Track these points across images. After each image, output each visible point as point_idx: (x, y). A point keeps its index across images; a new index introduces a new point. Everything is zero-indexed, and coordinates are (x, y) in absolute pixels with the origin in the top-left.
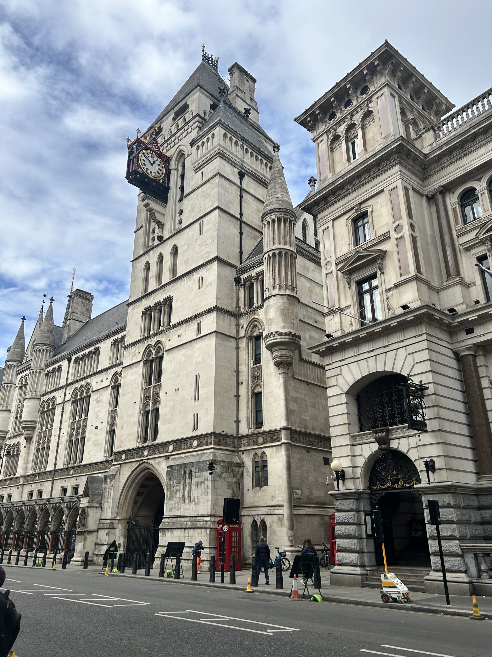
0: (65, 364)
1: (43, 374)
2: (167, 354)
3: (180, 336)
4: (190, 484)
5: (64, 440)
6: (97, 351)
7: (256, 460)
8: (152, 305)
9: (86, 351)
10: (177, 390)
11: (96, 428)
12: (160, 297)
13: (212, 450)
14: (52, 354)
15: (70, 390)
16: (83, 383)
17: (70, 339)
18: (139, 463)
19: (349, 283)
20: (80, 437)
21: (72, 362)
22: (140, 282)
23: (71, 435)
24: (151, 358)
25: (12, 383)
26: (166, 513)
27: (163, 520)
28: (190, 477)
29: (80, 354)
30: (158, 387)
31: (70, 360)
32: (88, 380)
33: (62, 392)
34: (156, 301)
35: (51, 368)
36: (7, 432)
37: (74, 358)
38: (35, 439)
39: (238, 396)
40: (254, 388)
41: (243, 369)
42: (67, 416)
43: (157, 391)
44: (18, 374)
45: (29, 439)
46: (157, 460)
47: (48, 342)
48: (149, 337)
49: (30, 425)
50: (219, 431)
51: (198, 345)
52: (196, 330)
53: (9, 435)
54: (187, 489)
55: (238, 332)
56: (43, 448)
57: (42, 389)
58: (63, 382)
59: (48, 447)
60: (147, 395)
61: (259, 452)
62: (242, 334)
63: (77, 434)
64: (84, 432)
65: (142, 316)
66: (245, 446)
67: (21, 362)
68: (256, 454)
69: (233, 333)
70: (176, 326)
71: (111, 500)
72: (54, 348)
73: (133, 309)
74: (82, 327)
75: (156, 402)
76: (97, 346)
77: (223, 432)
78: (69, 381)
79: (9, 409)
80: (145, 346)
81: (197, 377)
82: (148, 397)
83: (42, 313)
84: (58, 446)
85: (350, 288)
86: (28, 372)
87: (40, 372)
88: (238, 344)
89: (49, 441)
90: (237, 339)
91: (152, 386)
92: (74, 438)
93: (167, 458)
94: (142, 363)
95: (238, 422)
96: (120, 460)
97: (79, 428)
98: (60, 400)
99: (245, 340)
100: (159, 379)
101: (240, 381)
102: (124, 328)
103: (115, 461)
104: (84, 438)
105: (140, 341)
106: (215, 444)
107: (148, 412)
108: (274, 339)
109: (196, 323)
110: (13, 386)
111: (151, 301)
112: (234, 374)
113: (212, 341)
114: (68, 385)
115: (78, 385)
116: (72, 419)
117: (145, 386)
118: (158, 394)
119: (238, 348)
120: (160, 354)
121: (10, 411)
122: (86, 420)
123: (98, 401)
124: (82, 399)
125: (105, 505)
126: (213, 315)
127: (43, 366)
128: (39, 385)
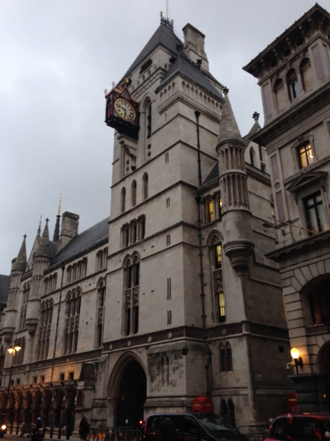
0: (59, 271)
1: (42, 280)
2: (143, 262)
3: (153, 247)
4: (168, 369)
5: (61, 334)
6: (85, 260)
7: (222, 348)
8: (129, 222)
9: (76, 261)
10: (153, 291)
11: (87, 323)
12: (135, 215)
13: (184, 341)
14: (49, 264)
15: (64, 293)
16: (75, 287)
17: (62, 251)
18: (123, 353)
19: (296, 200)
20: (74, 330)
21: (65, 270)
22: (119, 204)
23: (66, 330)
24: (129, 265)
25: (17, 288)
26: (148, 394)
27: (147, 400)
28: (168, 364)
29: (72, 264)
30: (137, 289)
31: (63, 269)
32: (79, 285)
33: (58, 295)
34: (132, 218)
35: (48, 276)
36: (14, 328)
37: (66, 266)
38: (37, 333)
39: (203, 295)
40: (217, 288)
41: (206, 272)
42: (62, 314)
43: (136, 293)
44: (22, 281)
45: (32, 334)
46: (139, 349)
47: (45, 255)
48: (128, 248)
49: (33, 322)
50: (189, 325)
51: (168, 255)
52: (166, 241)
53: (16, 331)
54: (165, 373)
55: (200, 242)
56: (44, 341)
57: (42, 292)
58: (58, 286)
59: (48, 340)
60: (128, 295)
61: (224, 342)
62: (204, 243)
63: (72, 328)
64: (77, 327)
65: (121, 232)
67: (24, 270)
68: (221, 344)
69: (196, 243)
70: (149, 239)
71: (102, 383)
72: (50, 259)
73: (113, 226)
74: (71, 242)
75: (136, 301)
76: (85, 256)
77: (193, 325)
78: (64, 285)
79: (15, 309)
80: (125, 255)
81: (169, 280)
82: (129, 298)
83: (39, 231)
84: (56, 339)
85: (297, 204)
86: (30, 279)
87: (40, 279)
88: (201, 252)
89: (49, 335)
90: (201, 248)
91: (131, 288)
92: (69, 332)
93: (147, 347)
94: (123, 269)
95: (204, 317)
96: (108, 349)
97: (72, 324)
98: (56, 301)
99: (207, 249)
100: (137, 283)
101: (204, 283)
102: (106, 241)
103: (105, 350)
104: (77, 332)
105: (120, 252)
106: (187, 336)
107: (129, 310)
108: (232, 248)
109: (166, 236)
110: (18, 291)
111: (128, 219)
112: (199, 277)
113: (181, 250)
114: (63, 288)
115: (70, 289)
116: (67, 316)
117: (126, 289)
118: (137, 295)
119: (201, 255)
120: (137, 262)
121: (15, 311)
122: (78, 317)
123: (88, 302)
124: (74, 300)
125: (98, 387)
126: (180, 230)
127: (42, 274)
128: (40, 289)
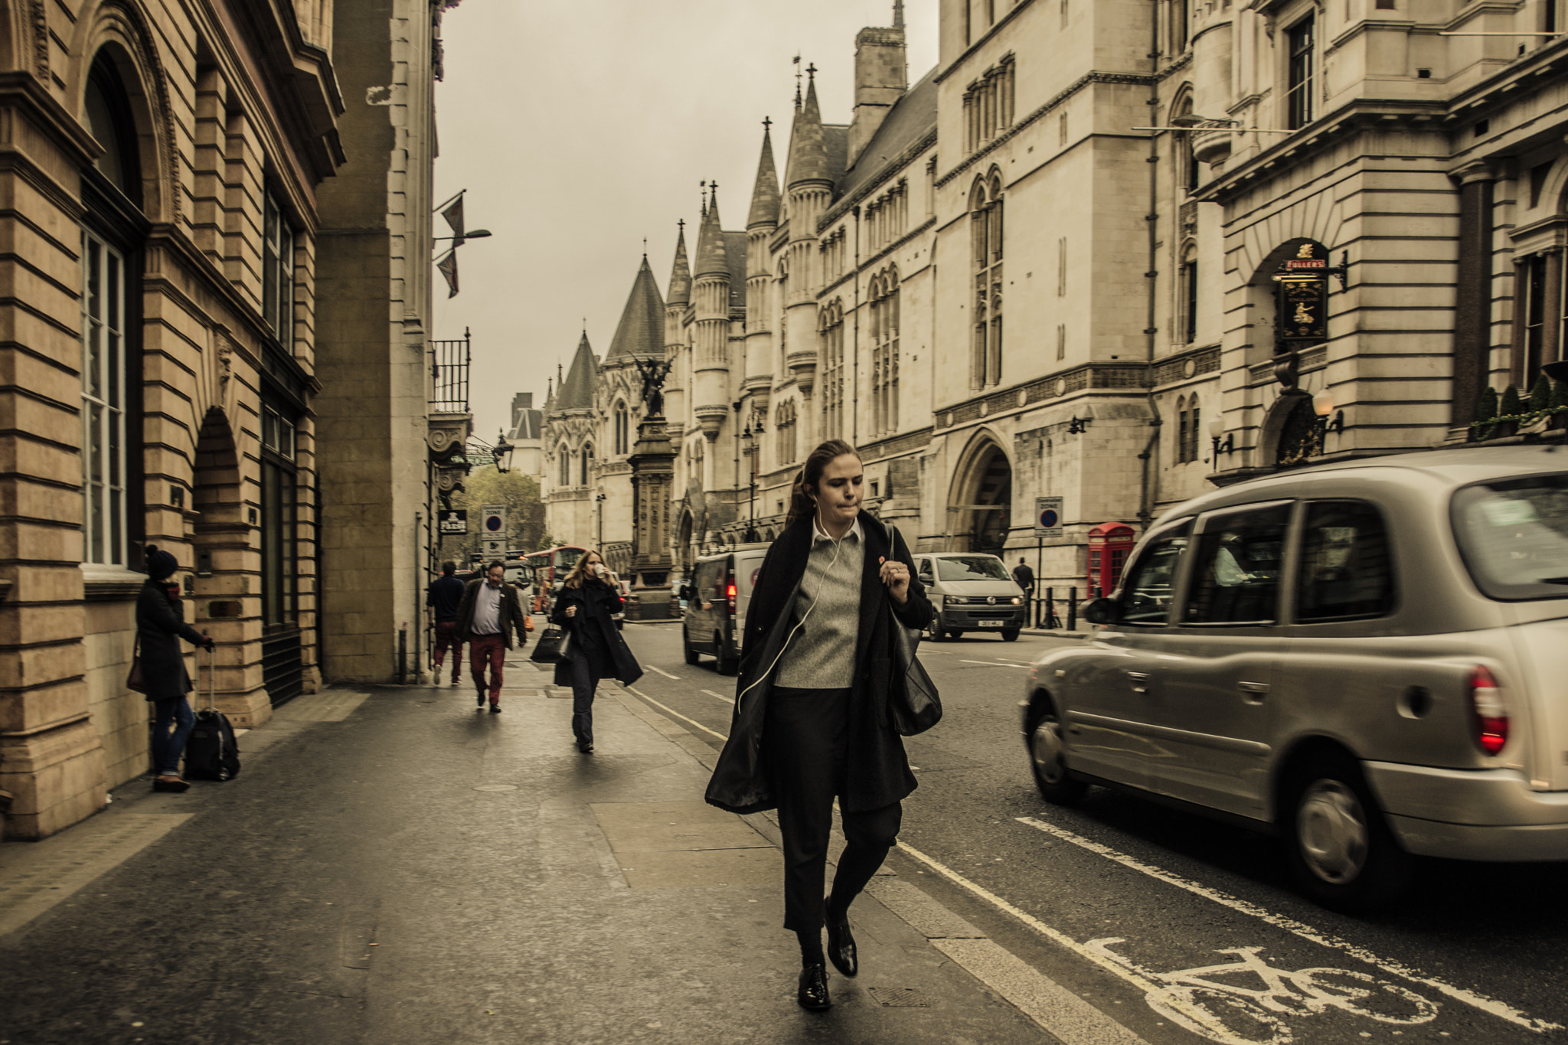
0: (848, 220)
1: (815, 247)
2: (1012, 195)
3: (1031, 150)
4: (1050, 466)
5: (865, 388)
6: (902, 188)
7: (1184, 408)
9: (883, 190)
10: (1029, 275)
11: (915, 359)
12: (989, 59)
13: (1086, 399)
14: (828, 198)
15: (864, 279)
16: (884, 263)
17: (864, 153)
18: (974, 430)
19: (1270, 35)
20: (890, 378)
21: (862, 216)
22: (957, 21)
23: (876, 376)
24: (984, 206)
25: (765, 273)
26: (1014, 524)
27: (1011, 534)
28: (1050, 454)
29: (874, 198)
30: (997, 270)
31: (857, 212)
32: (894, 256)
33: (850, 285)
34: (985, 67)
35: (826, 235)
36: (771, 378)
37: (864, 206)
38: (818, 387)
39: (1152, 274)
40: (1187, 252)
41: (1164, 209)
42: (864, 336)
43: (997, 280)
44: (773, 252)
45: (807, 389)
46: (1003, 422)
47: (815, 175)
48: (978, 157)
49: (804, 361)
50: (1104, 357)
51: (1062, 171)
52: (1057, 133)
53: (775, 384)
54: (1045, 475)
55: (1154, 121)
56: (833, 406)
57: (817, 283)
58: (850, 266)
59: (841, 402)
60: (982, 288)
61: (1187, 393)
62: (1162, 125)
63: (886, 372)
64: (896, 368)
65: (964, 107)
66: (1163, 383)
67: (776, 222)
68: (1182, 398)
69: (1143, 125)
70: (1022, 126)
71: (932, 503)
72: (831, 185)
73: (947, 90)
74: (888, 120)
75: (997, 303)
76: (902, 175)
77: (1114, 357)
78: (862, 261)
79: (767, 329)
80: (972, 176)
81: (1062, 242)
82: (984, 293)
83: (798, 101)
84: (855, 401)
85: (1273, 46)
86: (786, 248)
87: (808, 246)
88: (1154, 150)
89: (841, 390)
90: (1153, 138)
91: (988, 269)
92: (881, 383)
93: (1018, 417)
94: (969, 217)
95: (1151, 331)
96: (945, 425)
97: (887, 360)
98: (848, 304)
99: (1168, 138)
100: (999, 255)
101: (1158, 239)
102: (931, 140)
103: (939, 427)
104: (896, 381)
105: (963, 167)
106: (1095, 385)
107: (984, 324)
108: (1207, 141)
109: (1058, 117)
110: (768, 279)
111: (974, 71)
112: (1145, 224)
113: (1087, 157)
114: (862, 268)
115: (875, 269)
116: (874, 341)
117: (978, 270)
118: (999, 285)
119: (1153, 160)
120: (998, 196)
121: (768, 334)
122: (896, 342)
123: (914, 302)
124: (885, 299)
125: (924, 512)
126: (1089, 91)
127: (812, 230)
128: (811, 274)
